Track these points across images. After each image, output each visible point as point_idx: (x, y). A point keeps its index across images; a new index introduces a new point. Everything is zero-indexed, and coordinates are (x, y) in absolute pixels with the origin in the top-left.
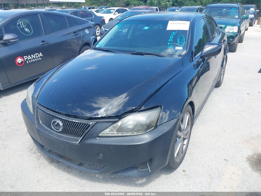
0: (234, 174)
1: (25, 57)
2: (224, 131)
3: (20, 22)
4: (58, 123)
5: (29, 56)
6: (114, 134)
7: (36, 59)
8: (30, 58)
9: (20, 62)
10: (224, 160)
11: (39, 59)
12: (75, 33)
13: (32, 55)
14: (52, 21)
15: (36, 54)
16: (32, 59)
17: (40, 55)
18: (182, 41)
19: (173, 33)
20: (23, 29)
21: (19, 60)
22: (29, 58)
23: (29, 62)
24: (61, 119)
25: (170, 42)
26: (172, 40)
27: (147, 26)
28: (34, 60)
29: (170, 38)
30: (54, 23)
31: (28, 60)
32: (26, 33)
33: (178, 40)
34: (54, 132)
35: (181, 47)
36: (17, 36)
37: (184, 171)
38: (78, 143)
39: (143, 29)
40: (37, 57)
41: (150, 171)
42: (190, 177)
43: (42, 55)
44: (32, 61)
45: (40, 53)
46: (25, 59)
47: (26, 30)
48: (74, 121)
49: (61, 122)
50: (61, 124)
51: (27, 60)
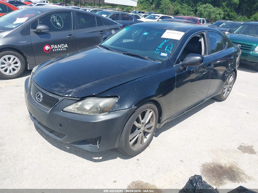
0: (182, 173)
1: (52, 46)
2: (198, 139)
3: (54, 17)
4: (40, 96)
5: (56, 45)
6: (75, 111)
7: (61, 49)
8: (57, 47)
9: (47, 49)
10: (181, 161)
11: (64, 49)
12: (101, 31)
13: (58, 45)
14: (83, 18)
15: (62, 45)
16: (58, 48)
17: (65, 46)
18: (169, 49)
19: (165, 41)
20: (55, 23)
21: (47, 48)
22: (55, 47)
23: (55, 50)
24: (42, 92)
25: (159, 48)
26: (161, 47)
27: (147, 32)
28: (59, 50)
29: (161, 45)
30: (85, 21)
31: (55, 49)
32: (58, 26)
33: (167, 47)
34: (37, 102)
35: (167, 53)
36: (48, 28)
37: (138, 160)
38: (48, 112)
39: (143, 34)
40: (62, 47)
41: (98, 148)
42: (140, 166)
43: (67, 46)
44: (58, 50)
45: (66, 45)
46: (52, 47)
47: (58, 24)
48: (49, 95)
49: (42, 95)
50: (42, 96)
51: (53, 48)
